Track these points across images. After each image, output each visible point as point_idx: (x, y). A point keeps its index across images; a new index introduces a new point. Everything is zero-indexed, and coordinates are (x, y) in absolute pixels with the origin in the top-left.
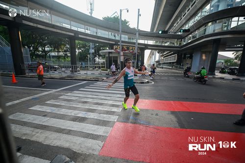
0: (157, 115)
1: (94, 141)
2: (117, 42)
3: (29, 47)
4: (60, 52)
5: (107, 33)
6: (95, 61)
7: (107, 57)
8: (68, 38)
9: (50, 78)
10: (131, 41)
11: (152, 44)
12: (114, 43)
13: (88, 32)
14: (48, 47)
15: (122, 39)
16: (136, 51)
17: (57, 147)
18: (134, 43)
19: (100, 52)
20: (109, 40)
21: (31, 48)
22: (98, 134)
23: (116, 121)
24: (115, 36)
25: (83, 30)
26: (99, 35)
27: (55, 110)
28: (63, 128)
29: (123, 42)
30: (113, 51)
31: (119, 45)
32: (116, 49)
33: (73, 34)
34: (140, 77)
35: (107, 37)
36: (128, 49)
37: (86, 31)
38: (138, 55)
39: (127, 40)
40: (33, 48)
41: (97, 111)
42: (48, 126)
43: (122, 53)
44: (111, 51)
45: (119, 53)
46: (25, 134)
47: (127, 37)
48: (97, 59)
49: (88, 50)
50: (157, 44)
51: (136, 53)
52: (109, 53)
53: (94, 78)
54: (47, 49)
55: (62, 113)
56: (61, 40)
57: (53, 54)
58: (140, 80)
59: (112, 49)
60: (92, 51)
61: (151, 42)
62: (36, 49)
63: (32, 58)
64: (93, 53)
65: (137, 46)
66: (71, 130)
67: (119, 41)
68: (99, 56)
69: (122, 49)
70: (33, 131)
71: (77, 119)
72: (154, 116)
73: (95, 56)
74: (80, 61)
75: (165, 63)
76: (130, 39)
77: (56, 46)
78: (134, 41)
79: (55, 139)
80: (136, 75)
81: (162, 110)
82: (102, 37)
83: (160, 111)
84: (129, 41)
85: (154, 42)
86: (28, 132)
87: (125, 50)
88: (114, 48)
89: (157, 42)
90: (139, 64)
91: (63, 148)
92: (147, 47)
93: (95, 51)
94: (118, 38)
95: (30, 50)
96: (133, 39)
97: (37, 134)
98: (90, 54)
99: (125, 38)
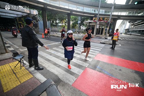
0: (120, 70)
1: (71, 76)
2: (96, 15)
3: (50, 21)
4: (63, 23)
5: (90, 9)
6: (80, 28)
7: (88, 26)
8: (67, 15)
9: (57, 37)
10: (107, 13)
11: (125, 15)
12: (93, 16)
13: (78, 10)
14: (58, 21)
15: (100, 13)
16: (109, 21)
17: (52, 73)
18: (109, 15)
19: (84, 22)
20: (91, 14)
21: (51, 22)
22: (74, 72)
23: (87, 67)
24: (95, 11)
25: (75, 9)
26: (85, 11)
27: (56, 53)
28: (57, 63)
29: (100, 15)
30: (92, 21)
31: (97, 17)
32: (94, 20)
33: (69, 12)
34: (110, 40)
35: (90, 12)
36: (103, 19)
37: (77, 9)
38: (110, 24)
39: (103, 13)
40: (52, 22)
41: (76, 58)
42: (51, 60)
43: (98, 23)
44: (91, 21)
45: (96, 22)
46: (41, 62)
47: (104, 11)
48: (82, 27)
49: (77, 21)
50: (130, 15)
51: (109, 23)
52: (90, 23)
53: (78, 38)
54: (57, 22)
55: (58, 55)
56: (64, 16)
57: (60, 24)
58: (109, 42)
59: (92, 20)
60: (79, 22)
61: (124, 14)
62: (53, 22)
63: (51, 26)
64: (80, 23)
65: (111, 17)
66: (60, 65)
67: (97, 14)
68: (83, 25)
69: (99, 20)
70: (44, 61)
71: (64, 60)
72: (118, 70)
73: (81, 25)
74: (72, 28)
75: (134, 31)
76: (106, 12)
77: (61, 20)
78: (109, 14)
79: (52, 68)
80: (107, 39)
81: (126, 67)
82: (86, 12)
83: (124, 68)
84: (105, 13)
85: (127, 13)
86: (42, 61)
87: (101, 21)
88: (93, 19)
89: (130, 13)
90: (111, 31)
91: (54, 74)
92: (119, 17)
93: (81, 22)
94: (97, 12)
95: (51, 23)
96: (108, 12)
97: (46, 63)
98: (78, 24)
99: (102, 11)
